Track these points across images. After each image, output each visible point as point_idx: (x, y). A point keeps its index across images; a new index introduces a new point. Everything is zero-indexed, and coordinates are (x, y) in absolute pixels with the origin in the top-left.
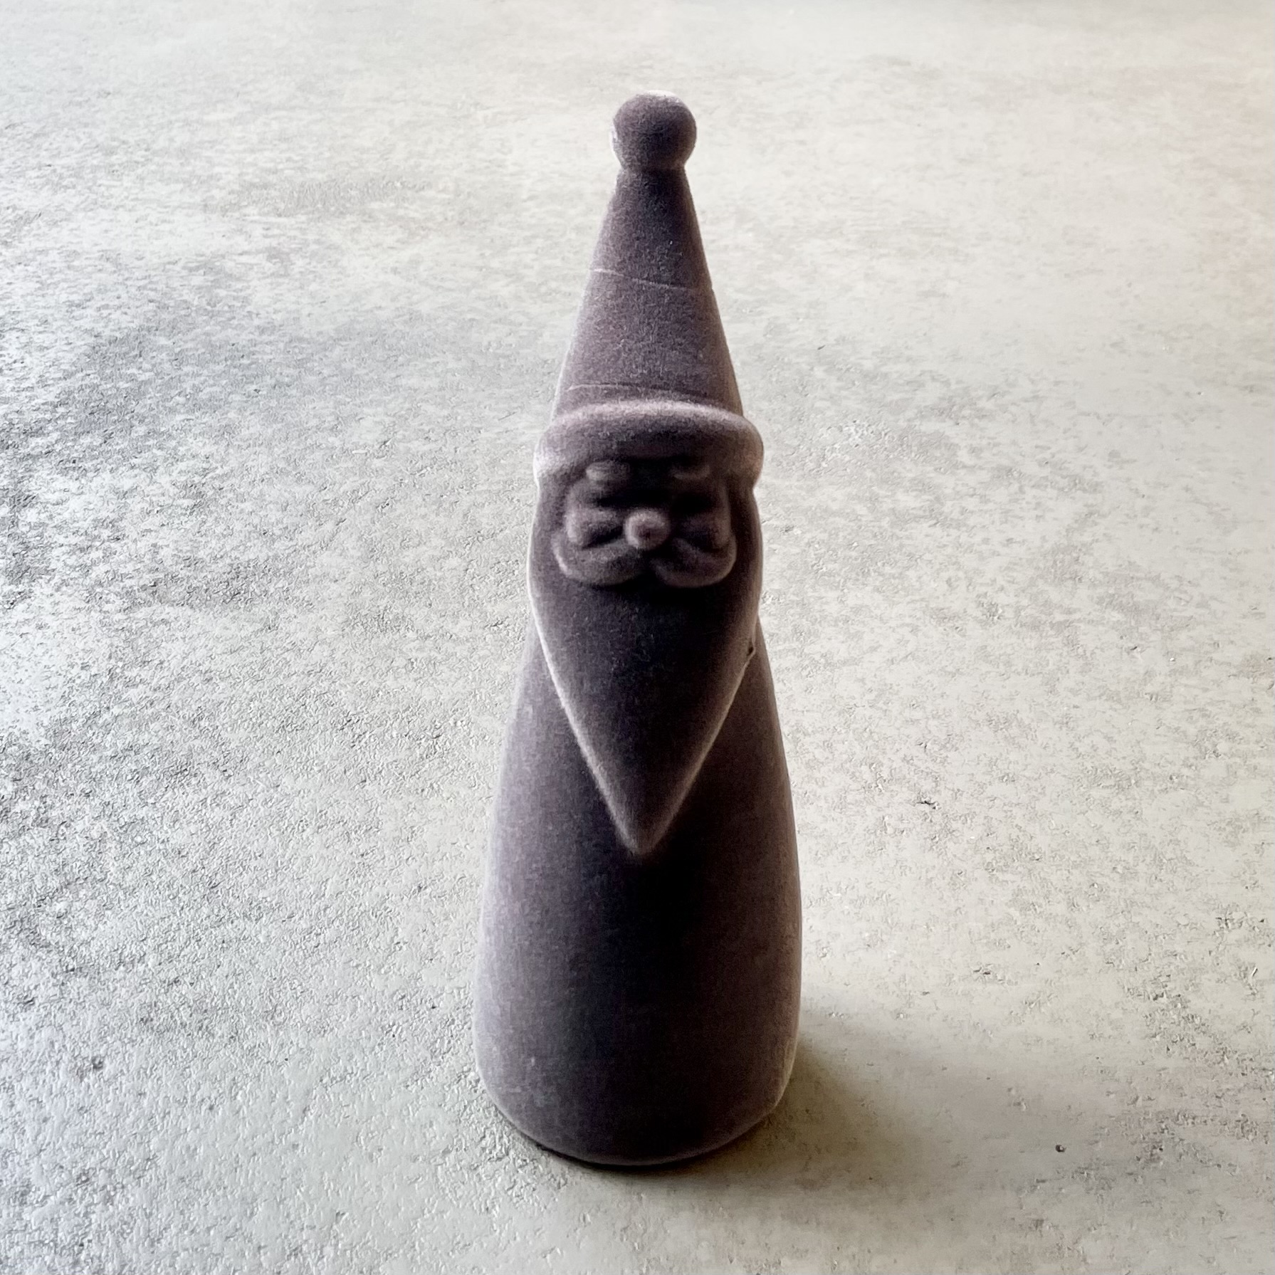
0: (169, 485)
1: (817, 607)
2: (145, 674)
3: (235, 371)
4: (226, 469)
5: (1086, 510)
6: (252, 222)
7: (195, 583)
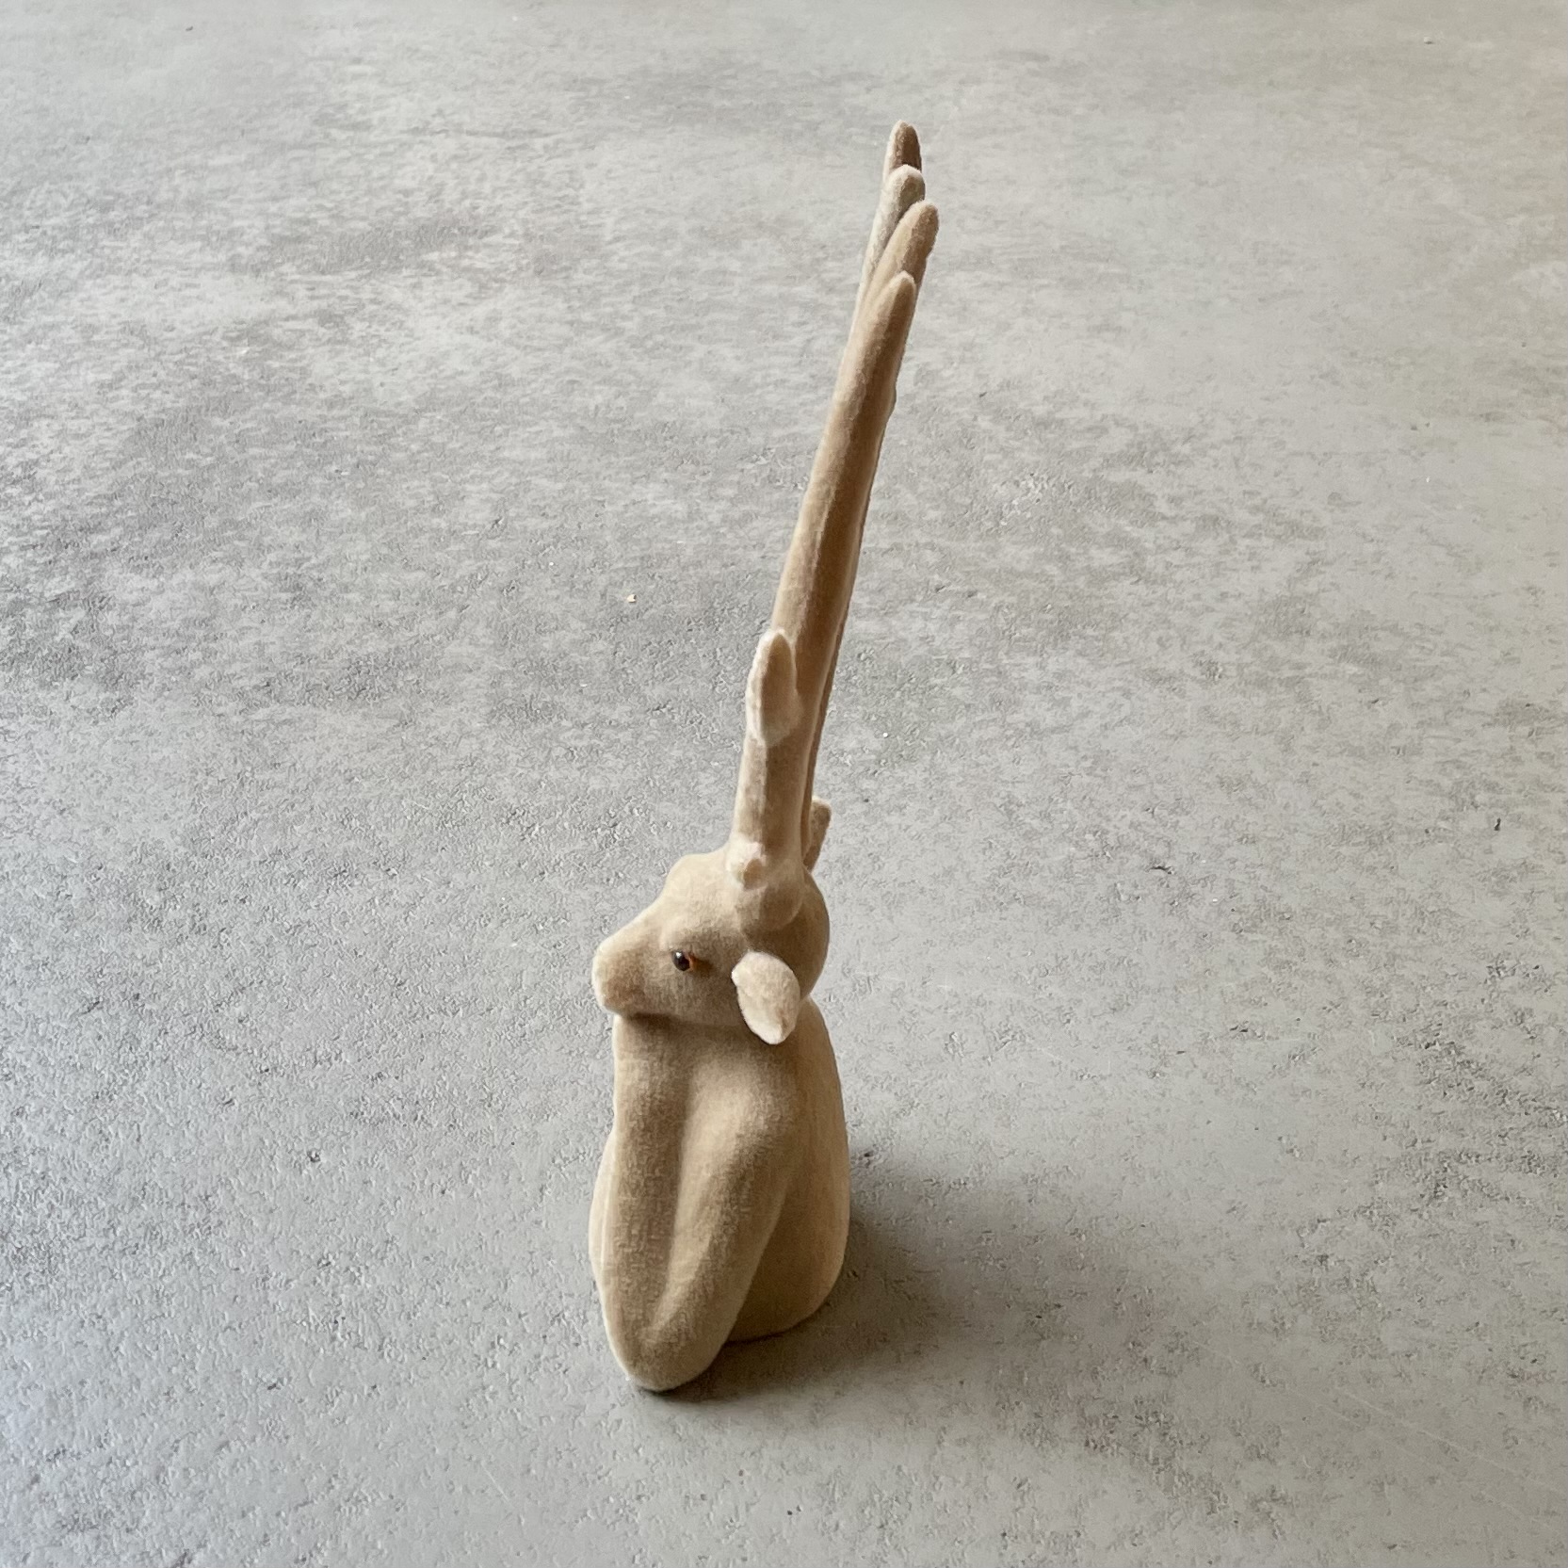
0: (259, 579)
1: (1015, 675)
2: (279, 777)
3: (309, 451)
4: (322, 558)
5: (1308, 559)
6: (292, 282)
7: (313, 681)
